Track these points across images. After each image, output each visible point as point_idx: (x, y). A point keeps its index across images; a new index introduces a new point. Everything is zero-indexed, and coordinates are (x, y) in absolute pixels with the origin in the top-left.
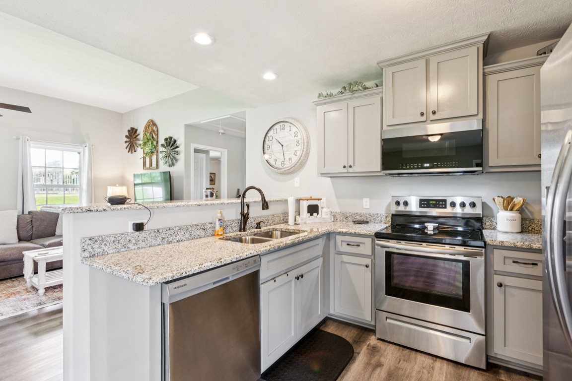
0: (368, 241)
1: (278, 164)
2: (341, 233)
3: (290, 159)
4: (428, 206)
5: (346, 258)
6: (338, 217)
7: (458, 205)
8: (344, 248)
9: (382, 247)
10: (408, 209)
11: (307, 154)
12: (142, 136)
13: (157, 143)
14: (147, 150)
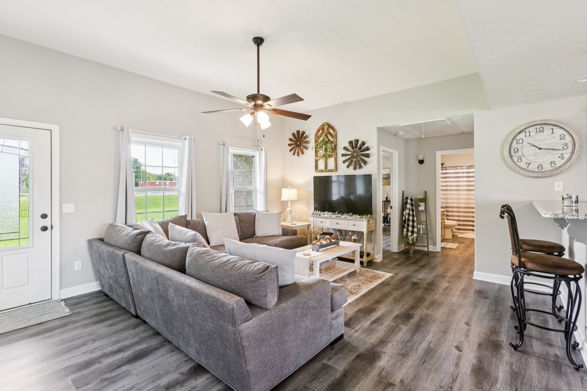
1: (532, 168)
3: (552, 163)
12: (312, 139)
13: (336, 146)
14: (321, 152)
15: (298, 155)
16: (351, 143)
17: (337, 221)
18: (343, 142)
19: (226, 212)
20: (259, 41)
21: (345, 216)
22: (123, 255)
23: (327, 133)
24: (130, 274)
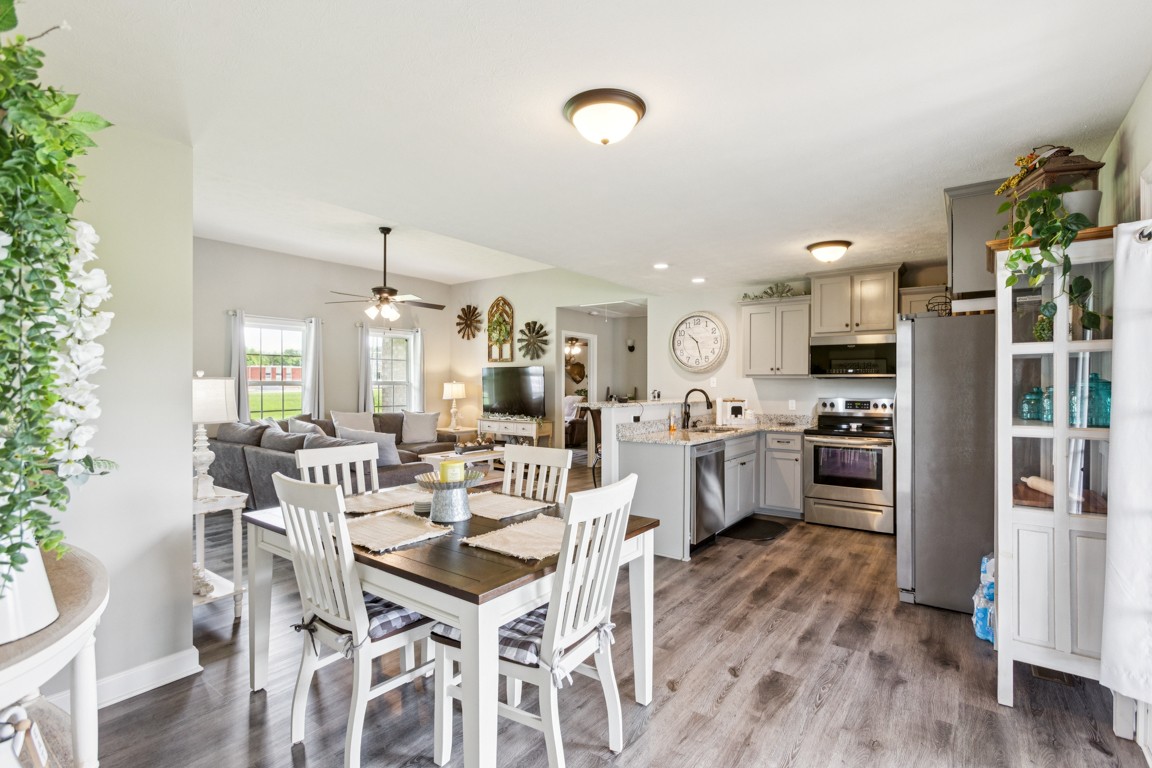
0: (798, 439)
1: (692, 362)
2: (772, 432)
3: (706, 357)
4: (854, 407)
5: (777, 455)
6: (762, 419)
7: (880, 406)
8: (774, 445)
9: (811, 441)
10: (834, 410)
11: (727, 352)
12: (485, 317)
13: (512, 328)
14: (495, 335)
15: (468, 338)
16: (528, 325)
17: (506, 424)
18: (520, 324)
19: (365, 411)
20: (386, 231)
21: (516, 418)
22: (243, 449)
23: (503, 309)
24: (249, 466)
